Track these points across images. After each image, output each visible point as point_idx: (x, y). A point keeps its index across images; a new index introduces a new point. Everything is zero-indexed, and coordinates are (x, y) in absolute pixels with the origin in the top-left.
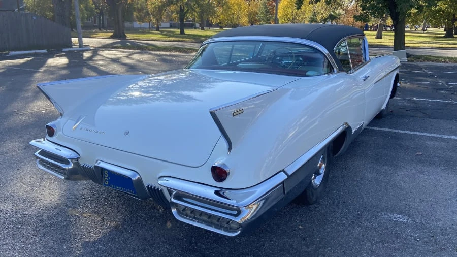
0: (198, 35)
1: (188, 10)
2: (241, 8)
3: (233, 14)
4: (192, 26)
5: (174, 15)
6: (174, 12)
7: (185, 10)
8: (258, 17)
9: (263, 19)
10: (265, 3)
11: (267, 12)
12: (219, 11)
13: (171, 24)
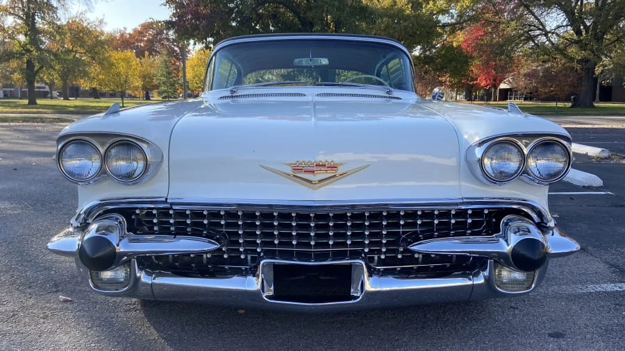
0: (61, 106)
1: (41, 68)
2: (131, 66)
3: (118, 75)
4: (45, 95)
5: (16, 76)
6: (15, 71)
7: (36, 69)
8: (157, 80)
9: (164, 83)
10: (166, 61)
11: (169, 73)
12: (94, 69)
13: (5, 92)
